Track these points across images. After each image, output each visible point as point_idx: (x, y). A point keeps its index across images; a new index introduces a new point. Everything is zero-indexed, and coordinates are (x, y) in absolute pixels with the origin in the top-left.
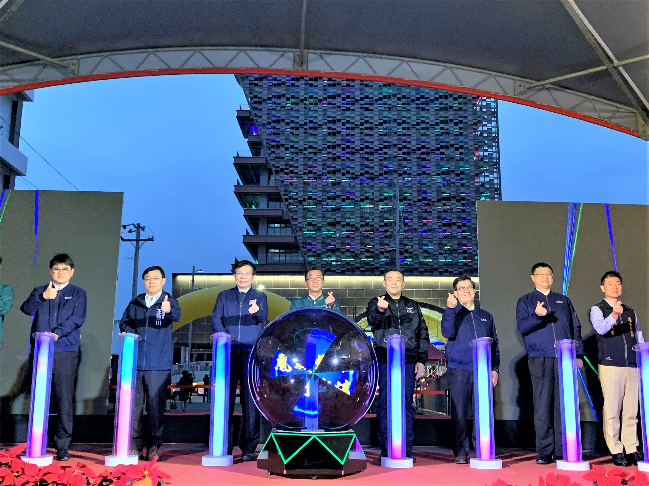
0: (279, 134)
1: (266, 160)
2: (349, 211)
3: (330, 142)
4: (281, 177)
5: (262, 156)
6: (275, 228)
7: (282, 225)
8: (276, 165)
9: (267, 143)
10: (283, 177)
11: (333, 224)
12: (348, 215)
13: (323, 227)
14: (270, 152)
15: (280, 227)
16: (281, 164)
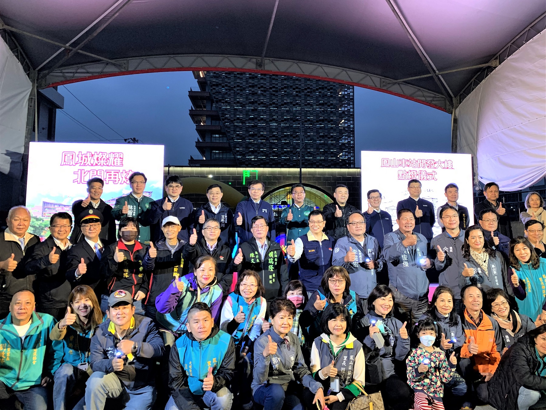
0: (218, 77)
1: (210, 94)
2: (262, 127)
3: (251, 83)
4: (219, 105)
5: (207, 91)
6: (216, 137)
7: (220, 136)
8: (216, 97)
9: (210, 83)
10: (221, 105)
11: (252, 136)
12: (262, 130)
13: (246, 137)
14: (212, 88)
15: (219, 137)
16: (220, 97)
